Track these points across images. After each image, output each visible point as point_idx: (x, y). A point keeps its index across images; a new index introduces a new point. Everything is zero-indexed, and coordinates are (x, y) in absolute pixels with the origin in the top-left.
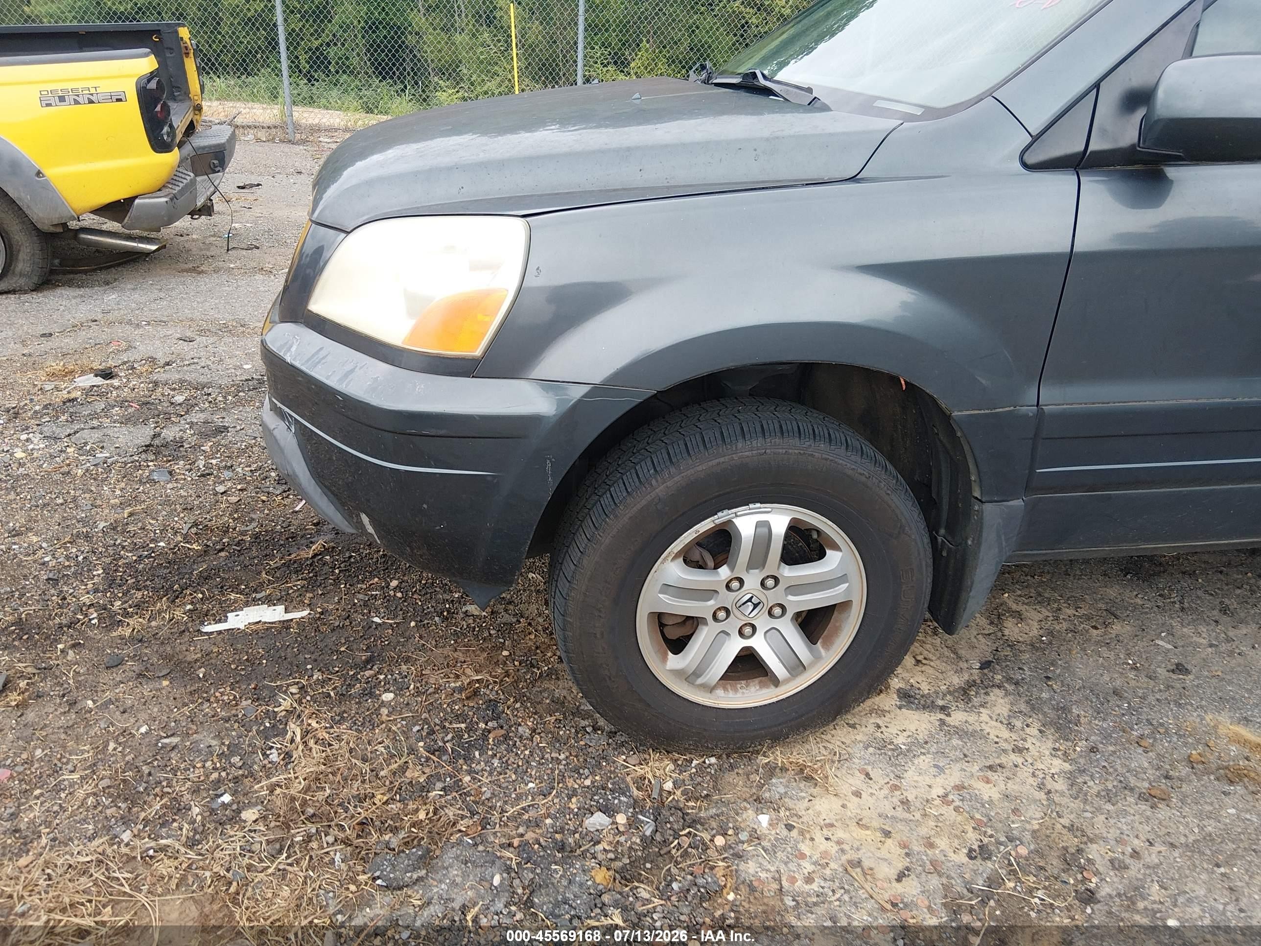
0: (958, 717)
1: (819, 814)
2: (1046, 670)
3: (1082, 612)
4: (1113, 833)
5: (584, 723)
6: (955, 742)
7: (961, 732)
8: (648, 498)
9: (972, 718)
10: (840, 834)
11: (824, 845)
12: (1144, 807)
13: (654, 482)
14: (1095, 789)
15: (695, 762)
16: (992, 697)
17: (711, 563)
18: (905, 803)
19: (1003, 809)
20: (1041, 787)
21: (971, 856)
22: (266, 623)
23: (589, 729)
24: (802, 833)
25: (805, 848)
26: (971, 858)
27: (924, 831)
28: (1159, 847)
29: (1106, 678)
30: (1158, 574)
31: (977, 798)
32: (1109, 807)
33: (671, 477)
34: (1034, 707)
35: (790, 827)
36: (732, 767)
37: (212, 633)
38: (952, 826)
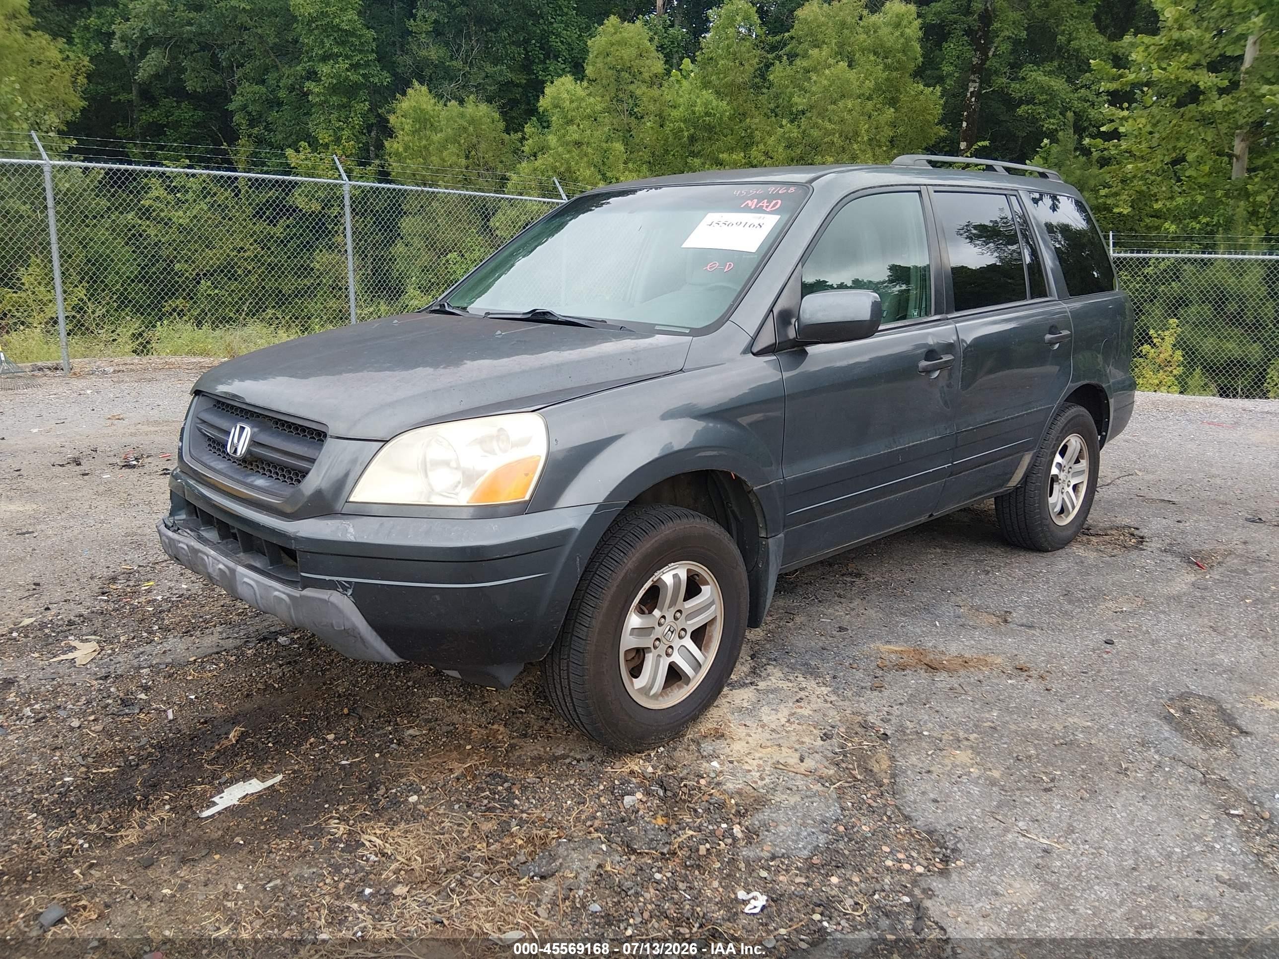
0: (762, 685)
1: (739, 751)
2: (783, 649)
3: (775, 617)
4: (873, 709)
5: (567, 761)
6: (771, 696)
7: (768, 691)
8: (624, 571)
9: (769, 683)
10: (757, 755)
11: (755, 763)
12: (876, 693)
13: (625, 561)
14: (850, 694)
15: (652, 755)
16: (769, 671)
17: (647, 611)
18: (773, 730)
19: (818, 717)
20: (826, 701)
21: (822, 740)
22: (252, 794)
23: (574, 763)
24: (738, 762)
25: (746, 767)
26: (824, 740)
27: (794, 739)
28: (895, 707)
29: (813, 644)
30: (795, 587)
31: (803, 716)
32: (861, 699)
33: (634, 555)
34: (793, 668)
35: (731, 762)
36: (675, 749)
37: (213, 815)
38: (804, 731)
